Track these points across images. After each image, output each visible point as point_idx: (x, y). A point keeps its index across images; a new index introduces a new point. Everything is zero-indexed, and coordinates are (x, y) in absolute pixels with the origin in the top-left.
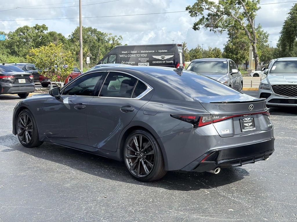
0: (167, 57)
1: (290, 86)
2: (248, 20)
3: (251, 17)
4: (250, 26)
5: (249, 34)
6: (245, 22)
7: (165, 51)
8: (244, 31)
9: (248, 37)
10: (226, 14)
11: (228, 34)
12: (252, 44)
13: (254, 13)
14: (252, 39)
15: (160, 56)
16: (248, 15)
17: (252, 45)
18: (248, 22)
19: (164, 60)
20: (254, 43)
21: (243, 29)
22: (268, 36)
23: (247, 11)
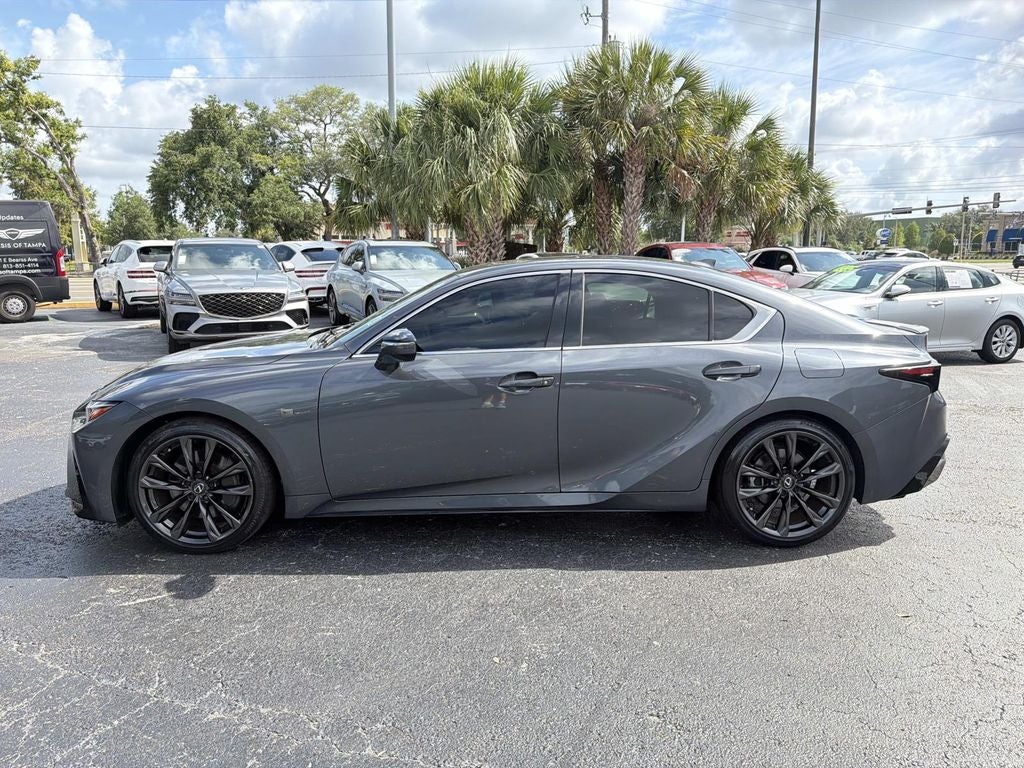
0: (24, 233)
1: (237, 295)
2: (61, 159)
3: (67, 154)
4: (70, 173)
5: (69, 189)
6: (54, 163)
7: (18, 218)
8: (57, 182)
9: (68, 195)
10: (8, 141)
11: (11, 186)
12: (79, 210)
13: (72, 146)
14: (78, 200)
15: (4, 231)
16: (61, 149)
17: (80, 213)
18: (61, 163)
19: (18, 241)
20: (82, 208)
21: (53, 176)
22: (94, 195)
23: (57, 140)
